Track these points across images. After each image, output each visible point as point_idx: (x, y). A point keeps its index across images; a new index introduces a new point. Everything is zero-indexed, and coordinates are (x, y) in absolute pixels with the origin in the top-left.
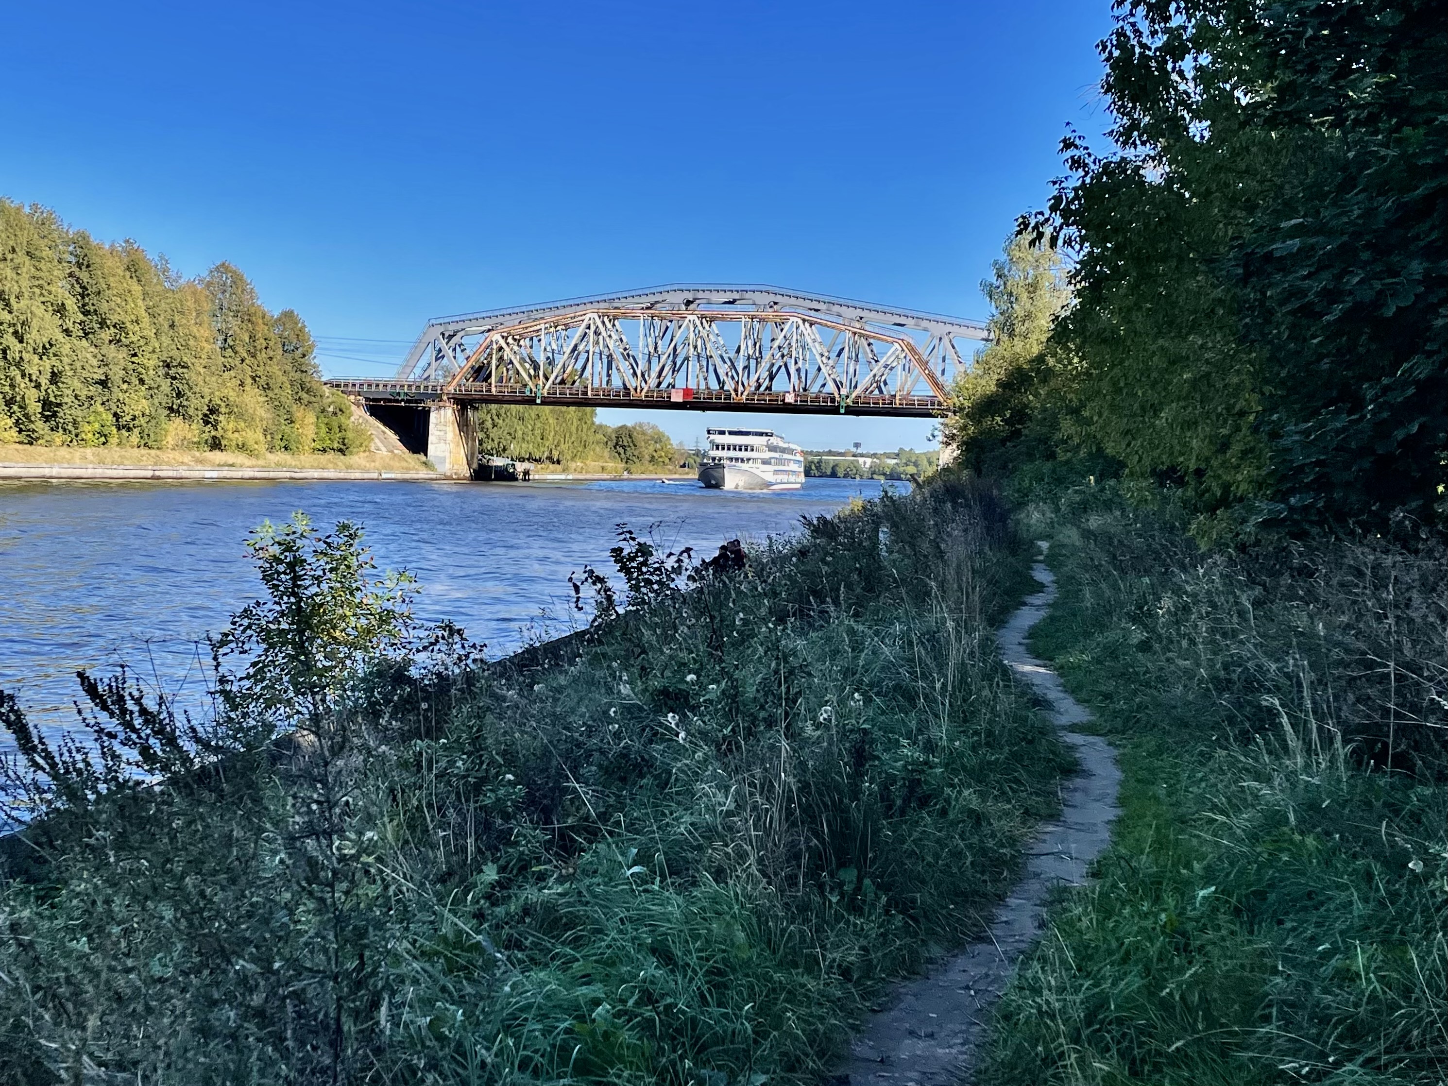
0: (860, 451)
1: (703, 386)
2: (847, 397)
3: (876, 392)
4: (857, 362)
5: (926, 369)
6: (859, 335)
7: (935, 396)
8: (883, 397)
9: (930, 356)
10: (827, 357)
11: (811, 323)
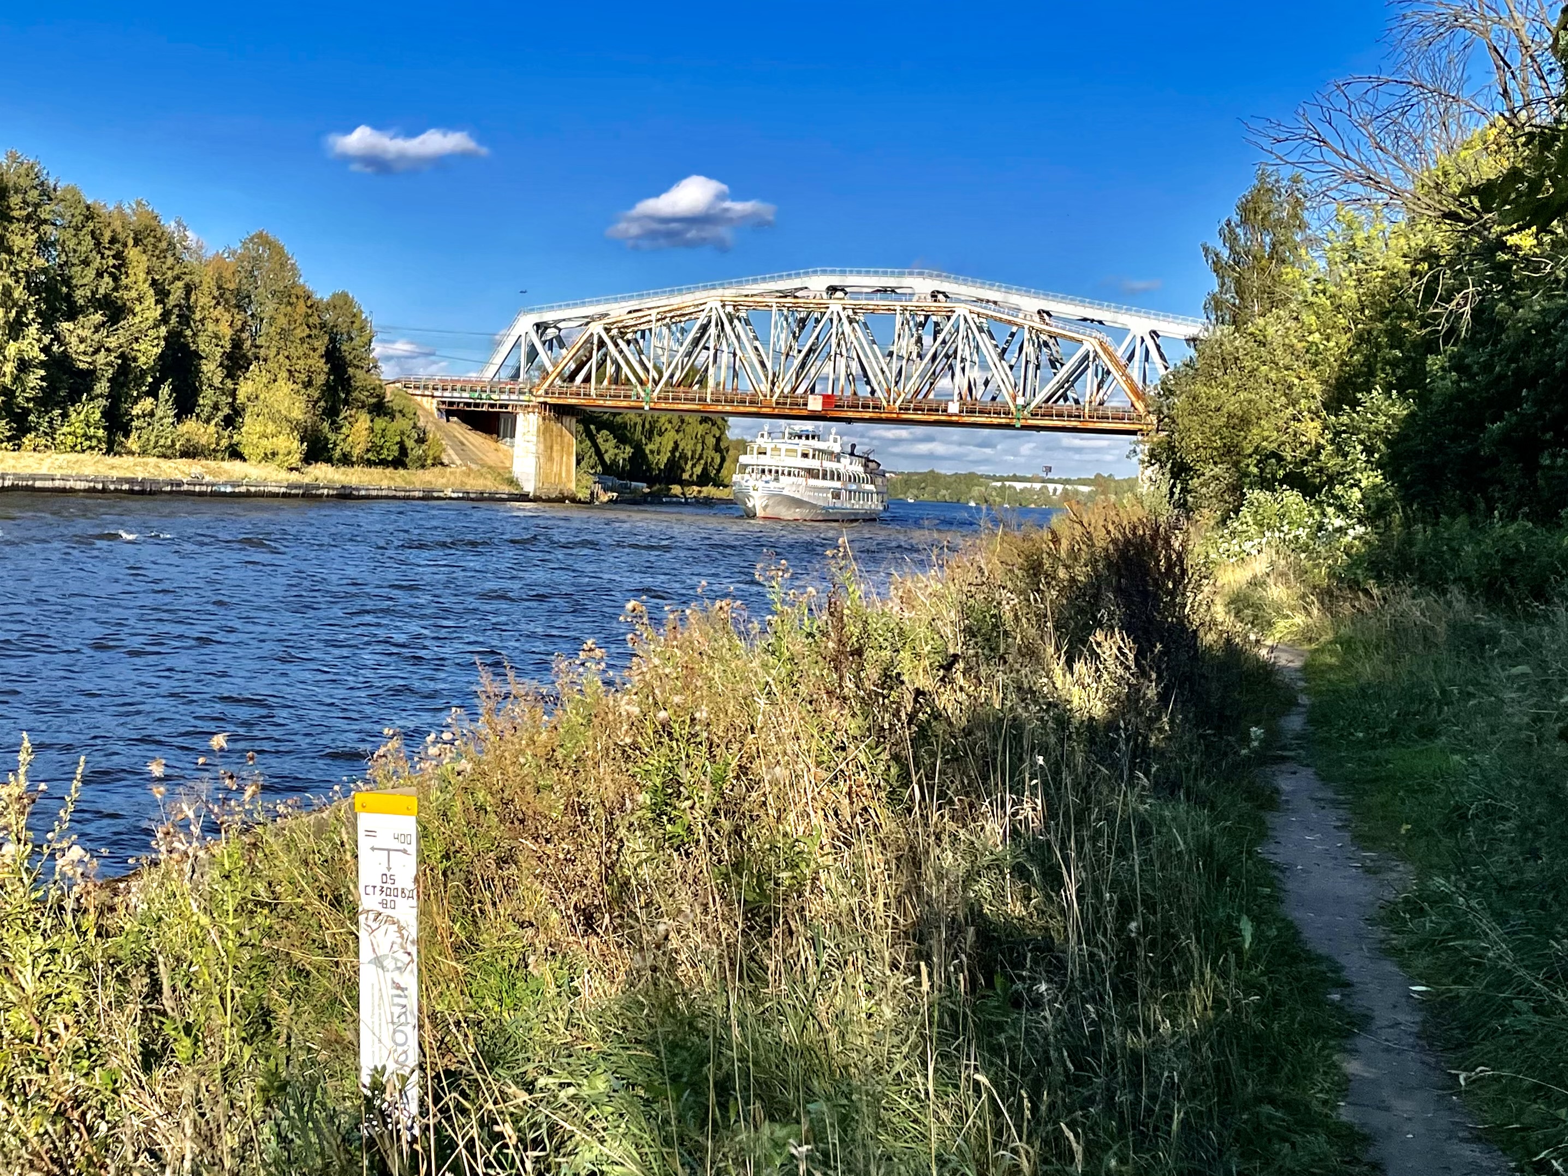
0: (1050, 476)
1: (848, 392)
2: (1024, 407)
3: (1061, 402)
4: (1037, 365)
5: (1124, 374)
6: (1042, 332)
7: (1133, 408)
8: (1069, 408)
9: (1129, 359)
10: (1001, 358)
11: (981, 316)
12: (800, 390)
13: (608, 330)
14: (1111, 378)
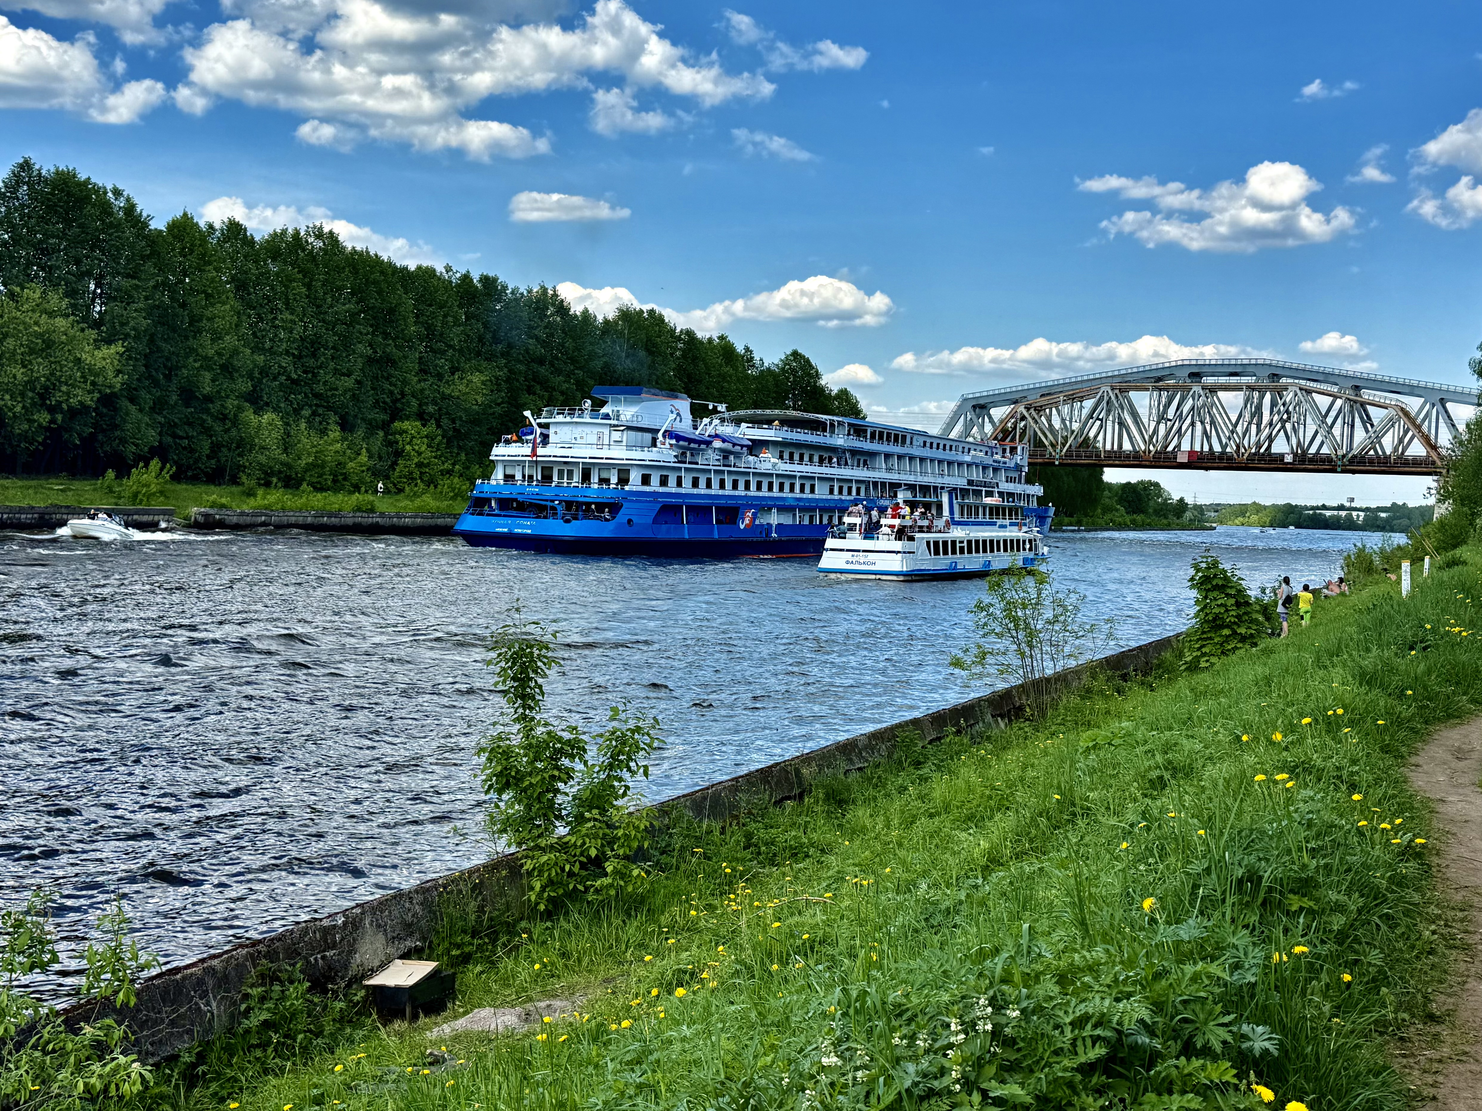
0: (1353, 505)
1: (1206, 448)
2: (1344, 456)
3: (1372, 452)
4: (1353, 426)
5: (1420, 431)
6: (1355, 402)
7: (1428, 456)
8: (1378, 457)
9: (1424, 420)
10: (1324, 422)
11: (1309, 392)
12: (1170, 448)
13: (1028, 409)
14: (1410, 434)
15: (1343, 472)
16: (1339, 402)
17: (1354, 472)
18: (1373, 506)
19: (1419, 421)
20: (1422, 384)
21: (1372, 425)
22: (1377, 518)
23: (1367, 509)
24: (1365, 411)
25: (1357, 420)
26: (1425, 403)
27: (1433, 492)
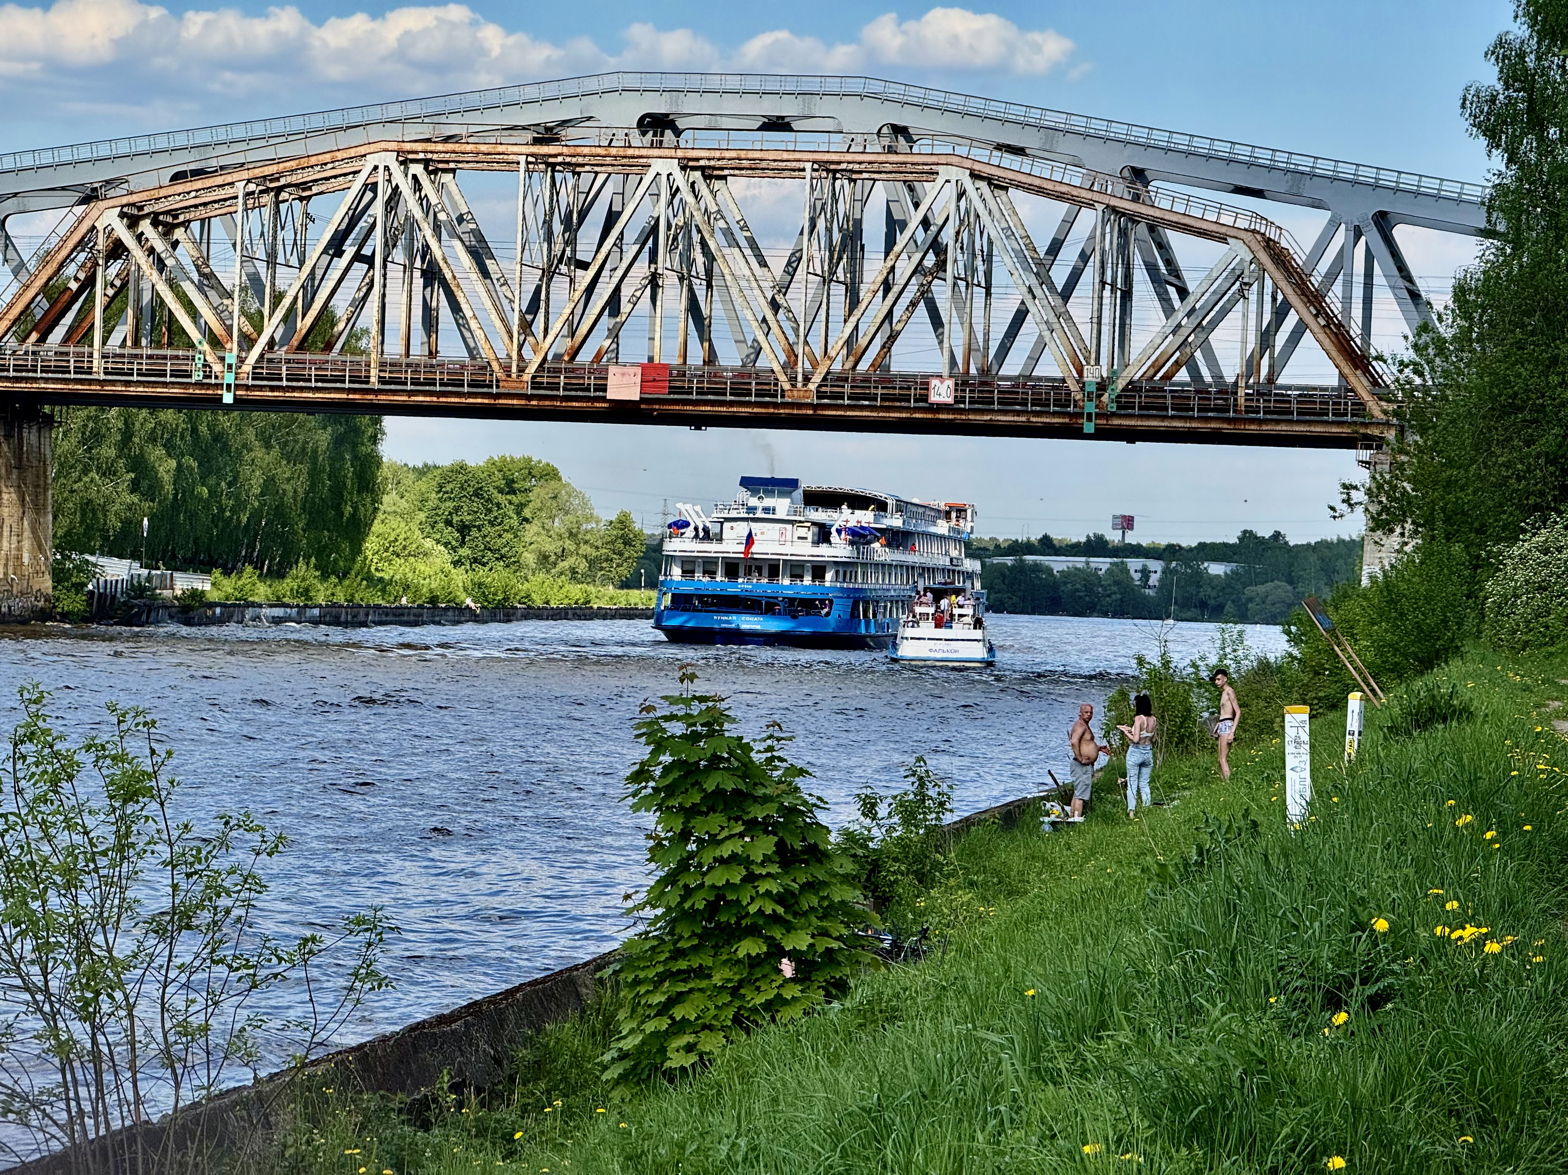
1: (696, 357)
2: (1102, 386)
3: (1183, 375)
4: (1127, 295)
5: (1321, 311)
6: (1133, 218)
7: (1346, 388)
8: (1202, 391)
9: (1331, 277)
10: (1045, 280)
11: (996, 184)
12: (585, 357)
13: (131, 220)
14: (1291, 320)
15: (1101, 434)
16: (1088, 219)
17: (1131, 436)
18: (1189, 541)
19: (1316, 280)
20: (1325, 167)
21: (1183, 293)
22: (1199, 578)
23: (1171, 552)
24: (1163, 246)
25: (1140, 275)
26: (1333, 226)
27: (1358, 496)
